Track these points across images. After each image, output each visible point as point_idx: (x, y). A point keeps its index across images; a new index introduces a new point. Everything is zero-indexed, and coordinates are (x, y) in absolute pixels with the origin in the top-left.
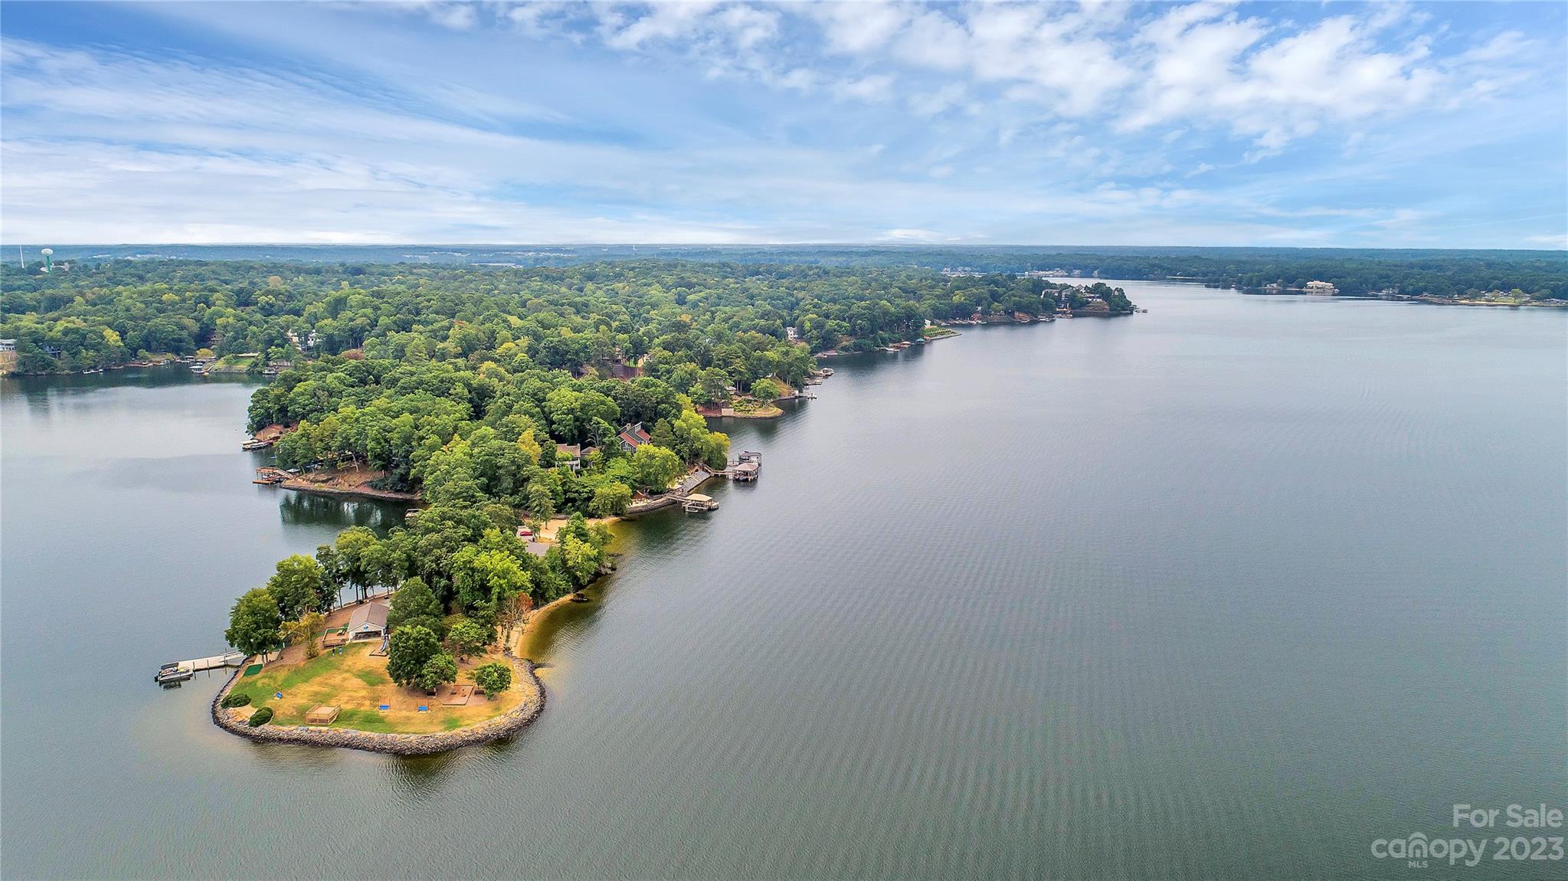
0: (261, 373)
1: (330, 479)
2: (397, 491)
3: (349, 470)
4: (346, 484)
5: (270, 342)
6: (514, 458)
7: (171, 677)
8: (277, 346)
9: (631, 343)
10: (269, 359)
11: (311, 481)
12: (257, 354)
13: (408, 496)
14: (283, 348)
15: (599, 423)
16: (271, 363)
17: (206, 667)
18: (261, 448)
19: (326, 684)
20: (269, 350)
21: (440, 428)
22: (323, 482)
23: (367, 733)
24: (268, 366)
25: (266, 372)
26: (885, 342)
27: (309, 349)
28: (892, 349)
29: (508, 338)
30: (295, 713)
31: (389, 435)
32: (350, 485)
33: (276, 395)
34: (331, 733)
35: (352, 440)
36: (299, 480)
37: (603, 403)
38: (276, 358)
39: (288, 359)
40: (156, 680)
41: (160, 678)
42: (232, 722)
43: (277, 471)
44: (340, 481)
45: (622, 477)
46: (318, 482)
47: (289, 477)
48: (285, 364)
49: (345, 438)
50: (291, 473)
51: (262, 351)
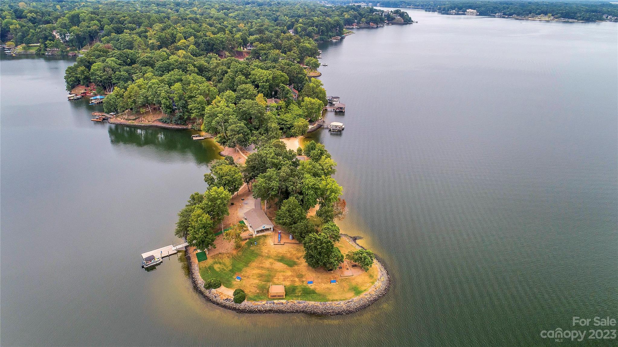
0: (44, 54)
1: (137, 118)
2: (178, 124)
3: (147, 113)
4: (146, 121)
5: (46, 38)
6: (259, 109)
7: (151, 265)
8: (50, 40)
9: (242, 40)
10: (46, 47)
11: (126, 120)
12: (39, 44)
13: (185, 127)
14: (54, 41)
15: (284, 87)
16: (48, 49)
17: (167, 254)
18: (78, 99)
19: (262, 267)
20: (46, 43)
21: (202, 91)
22: (133, 120)
23: (313, 303)
24: (46, 51)
25: (47, 54)
26: (331, 37)
27: (67, 41)
28: (335, 40)
29: (181, 37)
30: (258, 291)
31: (171, 95)
32: (149, 121)
33: (81, 70)
34: (289, 304)
35: (150, 98)
36: (118, 119)
37: (282, 76)
38: (51, 47)
39: (57, 47)
40: (143, 267)
41: (145, 266)
42: (220, 300)
43: (104, 114)
44: (143, 119)
45: (300, 115)
46: (130, 120)
47: (111, 116)
48: (56, 50)
49: (145, 97)
50: (111, 115)
51: (42, 43)
